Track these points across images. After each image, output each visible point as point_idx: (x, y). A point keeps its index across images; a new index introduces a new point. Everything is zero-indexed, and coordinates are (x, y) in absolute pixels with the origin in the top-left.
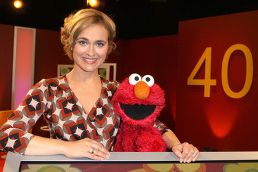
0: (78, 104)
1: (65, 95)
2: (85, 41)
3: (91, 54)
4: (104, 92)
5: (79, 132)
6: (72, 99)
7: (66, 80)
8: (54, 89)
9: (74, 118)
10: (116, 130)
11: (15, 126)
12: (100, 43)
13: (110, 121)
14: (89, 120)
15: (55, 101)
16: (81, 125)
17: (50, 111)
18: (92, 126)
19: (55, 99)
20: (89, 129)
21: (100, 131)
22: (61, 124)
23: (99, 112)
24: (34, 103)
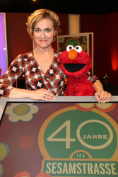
0: (39, 68)
1: (32, 63)
2: (39, 30)
4: (55, 60)
5: (39, 84)
6: (36, 65)
7: (33, 54)
8: (26, 60)
9: (36, 77)
10: (62, 83)
11: (4, 82)
12: (48, 30)
14: (45, 77)
16: (41, 80)
17: (24, 73)
18: (47, 81)
19: (27, 66)
20: (46, 83)
21: (52, 84)
22: (29, 80)
23: (51, 72)
24: (14, 69)
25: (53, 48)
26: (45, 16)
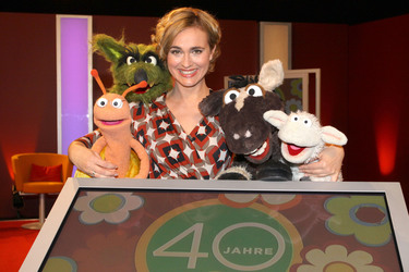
0: (176, 122)
1: (160, 113)
2: (178, 51)
3: (186, 65)
6: (169, 118)
9: (168, 138)
10: (224, 154)
12: (196, 50)
13: (213, 141)
14: (189, 140)
15: (147, 120)
18: (192, 147)
19: (148, 117)
20: (188, 151)
21: (202, 154)
23: (202, 131)
25: (208, 86)
26: (191, 21)
